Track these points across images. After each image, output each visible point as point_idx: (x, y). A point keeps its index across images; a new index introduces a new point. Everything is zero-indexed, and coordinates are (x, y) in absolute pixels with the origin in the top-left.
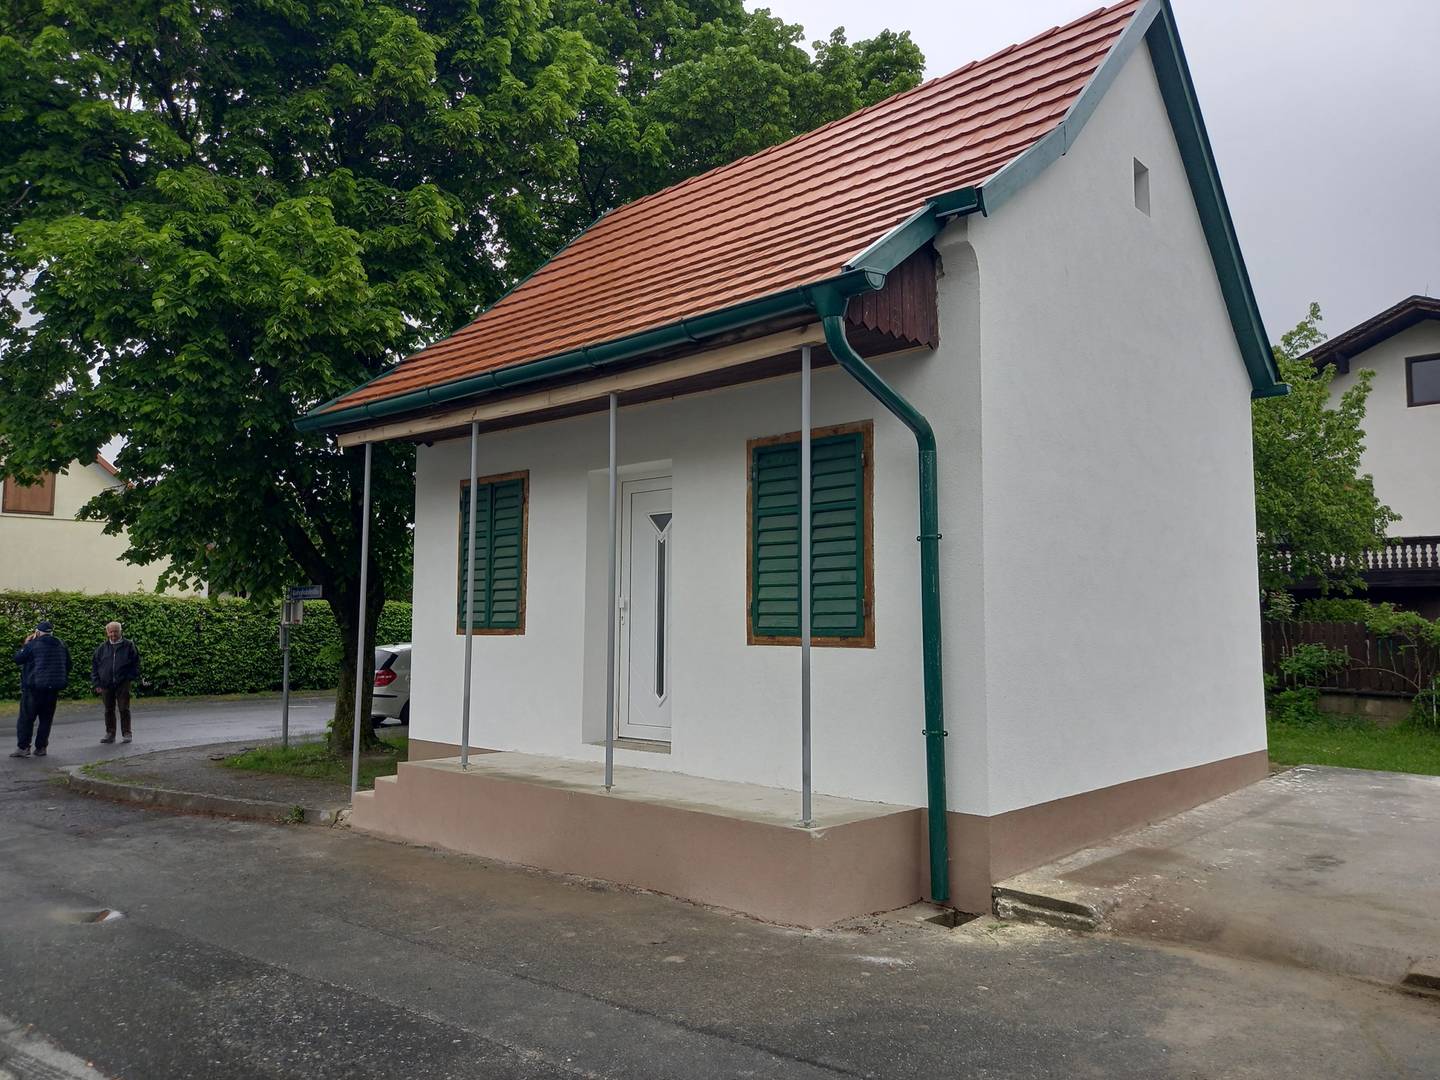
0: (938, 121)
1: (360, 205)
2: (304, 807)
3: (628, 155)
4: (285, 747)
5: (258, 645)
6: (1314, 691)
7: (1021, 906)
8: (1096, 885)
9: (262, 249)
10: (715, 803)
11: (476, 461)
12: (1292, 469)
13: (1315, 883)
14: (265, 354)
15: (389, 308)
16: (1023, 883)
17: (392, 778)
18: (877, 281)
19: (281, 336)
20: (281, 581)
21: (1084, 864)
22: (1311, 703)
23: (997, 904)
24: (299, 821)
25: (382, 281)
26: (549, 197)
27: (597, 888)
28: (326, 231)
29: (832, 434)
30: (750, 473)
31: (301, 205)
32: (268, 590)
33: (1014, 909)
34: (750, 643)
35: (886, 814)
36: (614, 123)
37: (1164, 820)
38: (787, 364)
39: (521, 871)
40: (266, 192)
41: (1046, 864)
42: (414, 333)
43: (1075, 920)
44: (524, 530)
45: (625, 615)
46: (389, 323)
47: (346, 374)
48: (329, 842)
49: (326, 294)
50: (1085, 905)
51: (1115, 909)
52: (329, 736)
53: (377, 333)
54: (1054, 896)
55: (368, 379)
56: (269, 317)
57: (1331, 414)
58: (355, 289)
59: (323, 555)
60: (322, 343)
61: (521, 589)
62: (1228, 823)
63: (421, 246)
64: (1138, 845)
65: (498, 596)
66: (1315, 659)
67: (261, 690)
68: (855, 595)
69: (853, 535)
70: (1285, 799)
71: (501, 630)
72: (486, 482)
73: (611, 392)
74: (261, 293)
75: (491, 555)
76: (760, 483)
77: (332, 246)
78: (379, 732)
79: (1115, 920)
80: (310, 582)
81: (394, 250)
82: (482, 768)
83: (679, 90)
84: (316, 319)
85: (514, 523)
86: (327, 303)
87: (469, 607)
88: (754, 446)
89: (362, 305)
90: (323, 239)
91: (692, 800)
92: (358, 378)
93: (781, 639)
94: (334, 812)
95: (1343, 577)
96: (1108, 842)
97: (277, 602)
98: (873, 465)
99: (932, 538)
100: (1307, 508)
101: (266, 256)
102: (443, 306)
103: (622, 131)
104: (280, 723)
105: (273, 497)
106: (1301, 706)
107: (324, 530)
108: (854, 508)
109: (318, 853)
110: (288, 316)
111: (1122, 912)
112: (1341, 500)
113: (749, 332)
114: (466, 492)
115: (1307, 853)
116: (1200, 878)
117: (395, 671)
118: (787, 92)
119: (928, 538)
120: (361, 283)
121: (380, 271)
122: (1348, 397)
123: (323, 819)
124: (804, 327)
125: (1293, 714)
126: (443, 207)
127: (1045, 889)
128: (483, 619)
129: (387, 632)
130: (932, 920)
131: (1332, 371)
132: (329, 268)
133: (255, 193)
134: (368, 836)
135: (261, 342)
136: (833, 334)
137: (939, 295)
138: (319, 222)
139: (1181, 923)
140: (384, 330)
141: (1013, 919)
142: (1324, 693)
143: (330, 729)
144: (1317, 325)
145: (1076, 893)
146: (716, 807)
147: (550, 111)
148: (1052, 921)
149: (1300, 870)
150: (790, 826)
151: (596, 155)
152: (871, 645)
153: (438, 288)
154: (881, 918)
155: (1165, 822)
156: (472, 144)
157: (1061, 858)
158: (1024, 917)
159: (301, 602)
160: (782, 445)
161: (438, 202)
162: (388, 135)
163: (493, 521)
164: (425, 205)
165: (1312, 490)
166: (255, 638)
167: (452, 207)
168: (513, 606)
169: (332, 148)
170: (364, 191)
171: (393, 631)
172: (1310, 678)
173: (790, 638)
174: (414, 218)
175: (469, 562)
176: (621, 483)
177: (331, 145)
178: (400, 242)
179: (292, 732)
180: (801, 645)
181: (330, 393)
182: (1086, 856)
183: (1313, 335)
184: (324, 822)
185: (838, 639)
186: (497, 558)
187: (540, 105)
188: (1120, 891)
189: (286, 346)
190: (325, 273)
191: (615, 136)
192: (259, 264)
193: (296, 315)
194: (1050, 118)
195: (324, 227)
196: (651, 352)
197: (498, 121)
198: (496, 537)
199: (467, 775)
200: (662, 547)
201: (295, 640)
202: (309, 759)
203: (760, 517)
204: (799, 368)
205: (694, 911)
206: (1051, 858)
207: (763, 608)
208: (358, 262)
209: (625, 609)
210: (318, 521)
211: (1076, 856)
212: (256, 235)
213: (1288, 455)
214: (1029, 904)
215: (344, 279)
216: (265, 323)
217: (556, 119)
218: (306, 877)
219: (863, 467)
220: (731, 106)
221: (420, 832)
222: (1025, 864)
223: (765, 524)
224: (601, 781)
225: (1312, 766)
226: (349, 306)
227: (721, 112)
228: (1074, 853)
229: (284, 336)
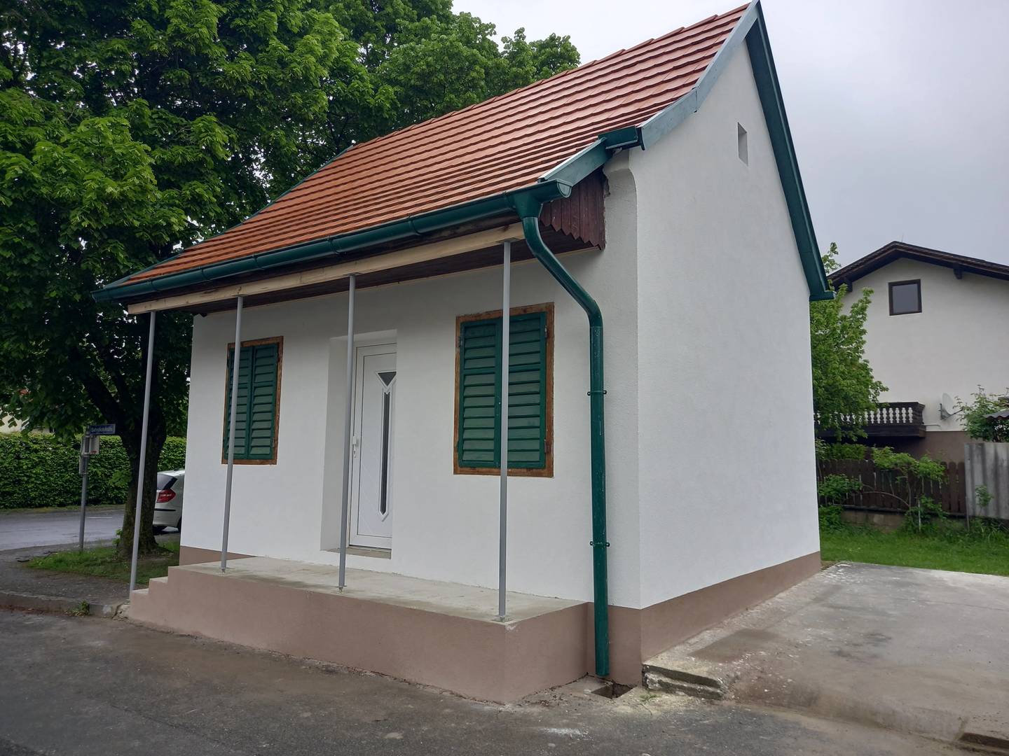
0: (599, 88)
1: (154, 128)
2: (90, 602)
3: (365, 108)
4: (81, 551)
5: (67, 470)
6: (839, 507)
7: (665, 680)
8: (720, 662)
9: (69, 154)
10: (428, 600)
11: (240, 329)
12: (821, 354)
13: (875, 656)
14: (69, 238)
15: (175, 208)
16: (663, 661)
17: (164, 579)
18: (566, 191)
19: (83, 224)
20: (82, 420)
21: (707, 644)
22: (837, 516)
23: (647, 678)
24: (86, 614)
25: (169, 187)
26: (304, 140)
27: (329, 671)
28: (125, 145)
29: (522, 313)
30: (458, 342)
31: (102, 123)
32: (69, 427)
33: (660, 682)
34: (456, 472)
35: (562, 608)
36: (355, 83)
37: (757, 605)
38: (491, 257)
39: (267, 656)
40: (77, 114)
41: (679, 644)
42: (195, 229)
43: (707, 691)
44: (278, 382)
45: (357, 450)
46: (173, 220)
47: (137, 258)
48: (109, 632)
49: (122, 194)
50: (714, 678)
51: (736, 681)
52: (117, 542)
53: (164, 227)
54: (689, 671)
55: (155, 263)
56: (73, 210)
57: (844, 318)
58: (146, 191)
59: (118, 401)
60: (118, 232)
61: (274, 430)
62: (802, 608)
63: (201, 162)
64: (743, 626)
65: (255, 434)
66: (840, 485)
67: (69, 504)
68: (539, 437)
69: (538, 390)
70: (837, 588)
71: (258, 461)
72: (249, 344)
73: (351, 274)
74: (67, 190)
75: (251, 402)
76: (466, 350)
77: (128, 157)
78: (158, 538)
79: (737, 690)
80: (106, 422)
81: (180, 165)
82: (238, 571)
83: (404, 64)
84: (113, 213)
85: (270, 377)
86: (123, 201)
87: (231, 443)
88: (462, 321)
89: (153, 206)
90: (121, 151)
91: (409, 597)
92: (148, 261)
93: (480, 469)
94: (115, 606)
95: (851, 429)
96: (721, 625)
97: (79, 437)
98: (554, 337)
99: (600, 393)
100: (831, 382)
101: (72, 161)
102: (219, 210)
103: (361, 89)
104: (78, 531)
105: (77, 355)
106: (831, 518)
107: (118, 381)
108: (539, 370)
109: (97, 642)
110: (88, 209)
111: (741, 683)
112: (852, 377)
113: (462, 229)
114: (231, 352)
115: (863, 631)
116: (793, 654)
117: (173, 490)
118: (483, 71)
119: (596, 393)
120: (151, 187)
121: (169, 180)
122: (855, 307)
123: (105, 613)
124: (506, 226)
125: (825, 524)
126: (220, 135)
127: (683, 665)
128: (243, 452)
129: (170, 461)
130: (596, 692)
131: (845, 289)
132: (125, 174)
133: (67, 115)
134: (142, 626)
135: (65, 230)
136: (530, 232)
137: (606, 210)
138: (119, 138)
139: (786, 691)
140: (170, 225)
141: (659, 690)
142: (846, 509)
143: (119, 537)
144: (834, 257)
145: (706, 669)
146: (428, 604)
147: (307, 69)
148: (690, 692)
149: (861, 645)
150: (488, 620)
151: (341, 105)
152: (550, 475)
153: (215, 197)
154: (557, 692)
155: (758, 607)
156: (245, 89)
157: (689, 638)
158: (667, 688)
159: (98, 437)
160: (484, 320)
161: (217, 130)
162: (177, 77)
163: (253, 376)
164: (206, 131)
165: (834, 369)
166: (65, 465)
167: (228, 135)
168: (267, 442)
169: (136, 92)
170: (157, 119)
171: (176, 460)
172: (837, 499)
173: (487, 469)
174: (197, 142)
175: (232, 407)
176: (356, 348)
177: (136, 89)
178: (186, 159)
179: (87, 538)
180: (500, 475)
181: (123, 272)
182: (708, 637)
183: (832, 265)
184: (106, 614)
185: (525, 470)
186: (256, 404)
187: (299, 64)
188: (738, 665)
189: (87, 233)
190: (122, 177)
191: (356, 93)
192: (66, 167)
193: (96, 208)
194: (684, 86)
195: (122, 142)
196: (384, 243)
197: (267, 73)
198: (255, 388)
199: (226, 578)
200: (387, 398)
201: (97, 466)
202: (99, 561)
203: (465, 376)
204: (501, 261)
205: (409, 690)
206: (683, 639)
207: (467, 446)
208: (150, 170)
209: (357, 445)
210: (114, 374)
211: (700, 636)
212: (65, 145)
213: (818, 345)
214: (672, 678)
215: (137, 182)
216: (69, 213)
217: (311, 75)
218: (86, 664)
219: (546, 339)
220: (443, 78)
221: (184, 624)
222: (665, 644)
223: (469, 381)
224: (335, 582)
225: (849, 562)
226: (141, 204)
227: (435, 81)
228: (698, 634)
229: (85, 224)
